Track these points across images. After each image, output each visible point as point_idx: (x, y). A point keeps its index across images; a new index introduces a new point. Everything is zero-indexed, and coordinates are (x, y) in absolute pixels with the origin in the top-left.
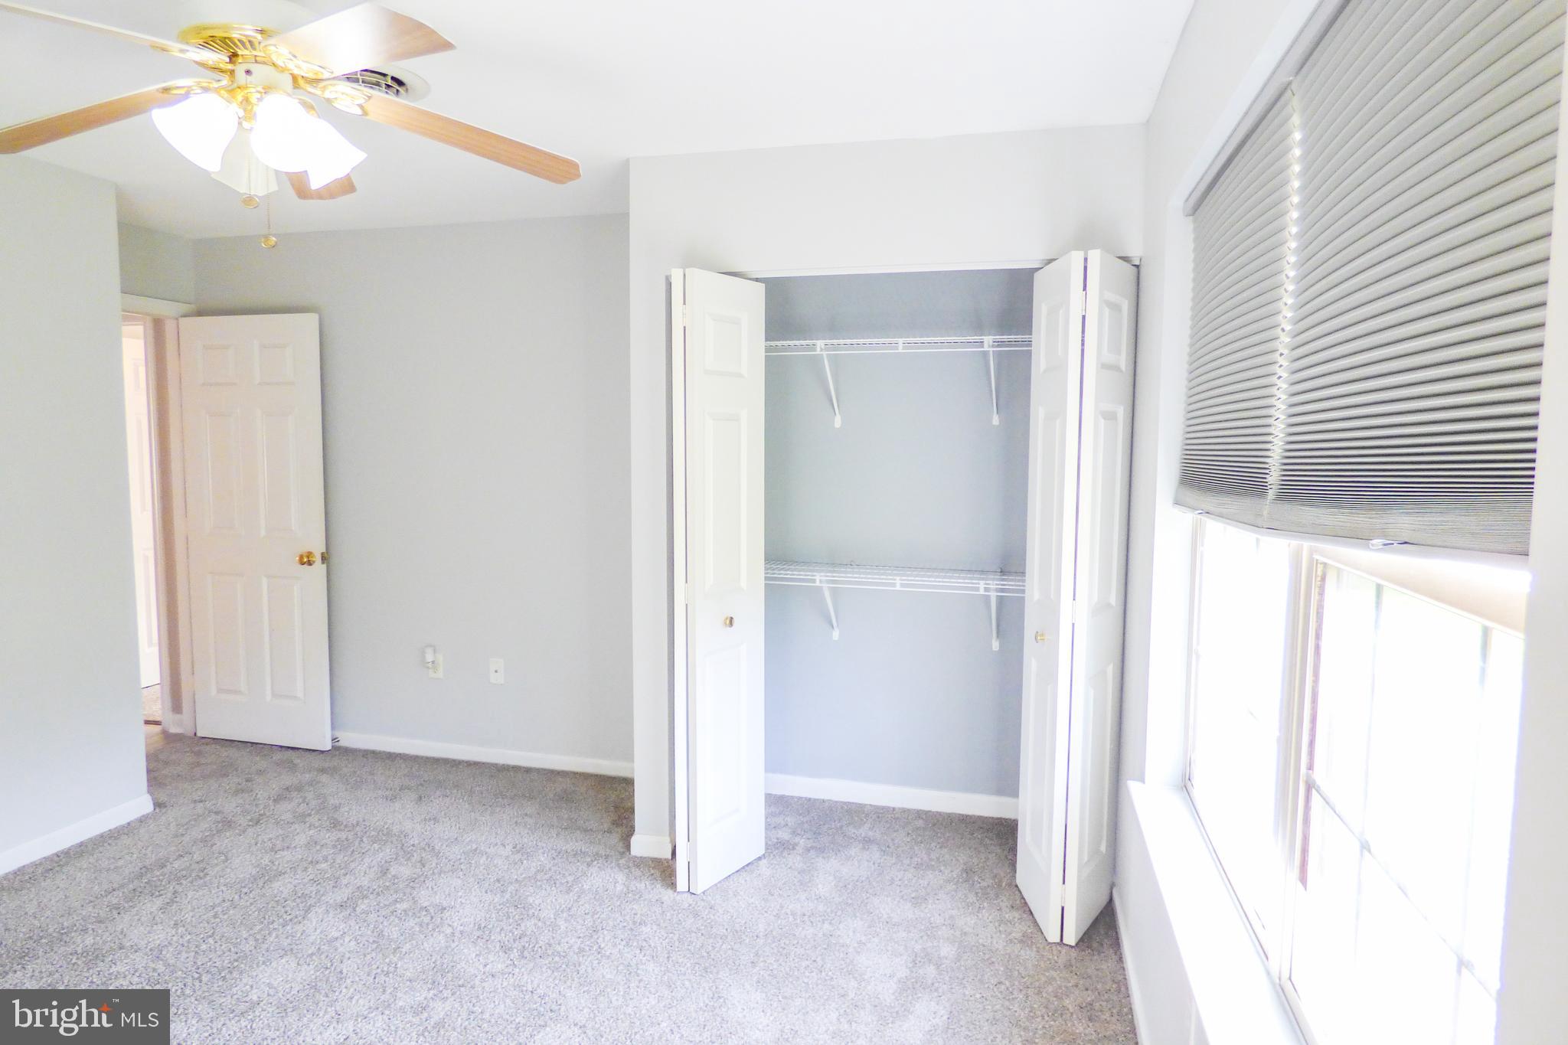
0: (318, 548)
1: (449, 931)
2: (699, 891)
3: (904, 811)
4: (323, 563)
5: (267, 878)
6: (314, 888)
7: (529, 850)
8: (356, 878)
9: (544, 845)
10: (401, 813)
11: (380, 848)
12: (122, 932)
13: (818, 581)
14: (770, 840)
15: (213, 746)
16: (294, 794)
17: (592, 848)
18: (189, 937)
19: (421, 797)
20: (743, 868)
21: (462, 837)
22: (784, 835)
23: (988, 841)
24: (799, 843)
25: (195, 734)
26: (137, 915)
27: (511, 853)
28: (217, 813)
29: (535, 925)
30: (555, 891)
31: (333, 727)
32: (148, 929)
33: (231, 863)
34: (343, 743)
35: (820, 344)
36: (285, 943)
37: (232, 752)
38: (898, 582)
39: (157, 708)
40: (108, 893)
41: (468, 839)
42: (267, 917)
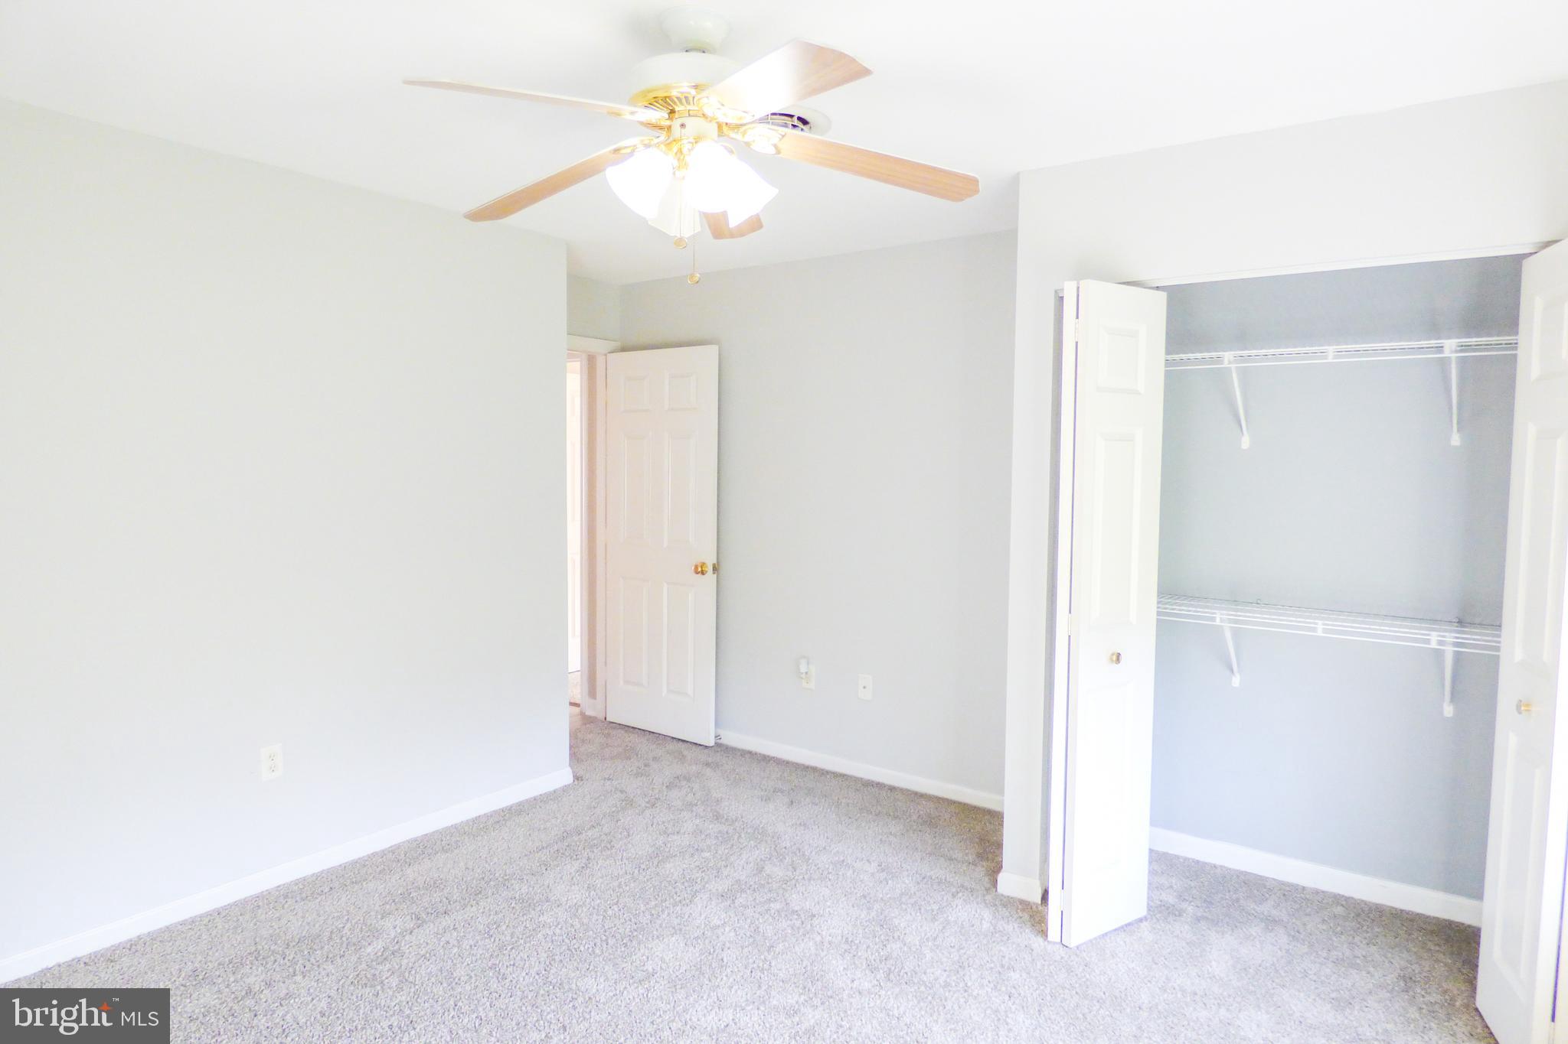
0: (710, 560)
1: (818, 939)
2: (1073, 944)
3: (1317, 892)
4: (714, 573)
5: (660, 858)
6: (699, 875)
7: (894, 871)
8: (735, 872)
9: (909, 867)
10: (775, 815)
11: (756, 846)
12: (548, 887)
13: (1218, 620)
14: (1152, 901)
15: (619, 730)
16: (684, 783)
17: (957, 878)
18: (599, 901)
19: (792, 802)
20: (1122, 927)
21: (830, 847)
22: (1170, 898)
23: (1430, 945)
24: (1186, 909)
25: (605, 718)
26: (560, 873)
27: (876, 871)
28: (622, 792)
29: (901, 948)
30: (920, 918)
31: (717, 724)
32: (568, 887)
33: (631, 839)
34: (724, 741)
35: (1228, 356)
36: (676, 922)
37: (633, 738)
38: (1320, 627)
39: (577, 692)
40: (540, 849)
41: (835, 850)
42: (660, 895)
